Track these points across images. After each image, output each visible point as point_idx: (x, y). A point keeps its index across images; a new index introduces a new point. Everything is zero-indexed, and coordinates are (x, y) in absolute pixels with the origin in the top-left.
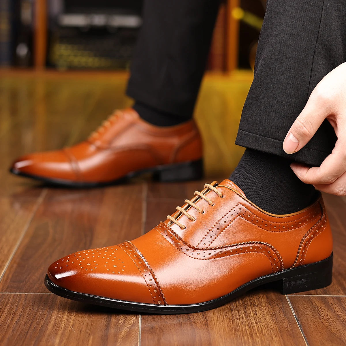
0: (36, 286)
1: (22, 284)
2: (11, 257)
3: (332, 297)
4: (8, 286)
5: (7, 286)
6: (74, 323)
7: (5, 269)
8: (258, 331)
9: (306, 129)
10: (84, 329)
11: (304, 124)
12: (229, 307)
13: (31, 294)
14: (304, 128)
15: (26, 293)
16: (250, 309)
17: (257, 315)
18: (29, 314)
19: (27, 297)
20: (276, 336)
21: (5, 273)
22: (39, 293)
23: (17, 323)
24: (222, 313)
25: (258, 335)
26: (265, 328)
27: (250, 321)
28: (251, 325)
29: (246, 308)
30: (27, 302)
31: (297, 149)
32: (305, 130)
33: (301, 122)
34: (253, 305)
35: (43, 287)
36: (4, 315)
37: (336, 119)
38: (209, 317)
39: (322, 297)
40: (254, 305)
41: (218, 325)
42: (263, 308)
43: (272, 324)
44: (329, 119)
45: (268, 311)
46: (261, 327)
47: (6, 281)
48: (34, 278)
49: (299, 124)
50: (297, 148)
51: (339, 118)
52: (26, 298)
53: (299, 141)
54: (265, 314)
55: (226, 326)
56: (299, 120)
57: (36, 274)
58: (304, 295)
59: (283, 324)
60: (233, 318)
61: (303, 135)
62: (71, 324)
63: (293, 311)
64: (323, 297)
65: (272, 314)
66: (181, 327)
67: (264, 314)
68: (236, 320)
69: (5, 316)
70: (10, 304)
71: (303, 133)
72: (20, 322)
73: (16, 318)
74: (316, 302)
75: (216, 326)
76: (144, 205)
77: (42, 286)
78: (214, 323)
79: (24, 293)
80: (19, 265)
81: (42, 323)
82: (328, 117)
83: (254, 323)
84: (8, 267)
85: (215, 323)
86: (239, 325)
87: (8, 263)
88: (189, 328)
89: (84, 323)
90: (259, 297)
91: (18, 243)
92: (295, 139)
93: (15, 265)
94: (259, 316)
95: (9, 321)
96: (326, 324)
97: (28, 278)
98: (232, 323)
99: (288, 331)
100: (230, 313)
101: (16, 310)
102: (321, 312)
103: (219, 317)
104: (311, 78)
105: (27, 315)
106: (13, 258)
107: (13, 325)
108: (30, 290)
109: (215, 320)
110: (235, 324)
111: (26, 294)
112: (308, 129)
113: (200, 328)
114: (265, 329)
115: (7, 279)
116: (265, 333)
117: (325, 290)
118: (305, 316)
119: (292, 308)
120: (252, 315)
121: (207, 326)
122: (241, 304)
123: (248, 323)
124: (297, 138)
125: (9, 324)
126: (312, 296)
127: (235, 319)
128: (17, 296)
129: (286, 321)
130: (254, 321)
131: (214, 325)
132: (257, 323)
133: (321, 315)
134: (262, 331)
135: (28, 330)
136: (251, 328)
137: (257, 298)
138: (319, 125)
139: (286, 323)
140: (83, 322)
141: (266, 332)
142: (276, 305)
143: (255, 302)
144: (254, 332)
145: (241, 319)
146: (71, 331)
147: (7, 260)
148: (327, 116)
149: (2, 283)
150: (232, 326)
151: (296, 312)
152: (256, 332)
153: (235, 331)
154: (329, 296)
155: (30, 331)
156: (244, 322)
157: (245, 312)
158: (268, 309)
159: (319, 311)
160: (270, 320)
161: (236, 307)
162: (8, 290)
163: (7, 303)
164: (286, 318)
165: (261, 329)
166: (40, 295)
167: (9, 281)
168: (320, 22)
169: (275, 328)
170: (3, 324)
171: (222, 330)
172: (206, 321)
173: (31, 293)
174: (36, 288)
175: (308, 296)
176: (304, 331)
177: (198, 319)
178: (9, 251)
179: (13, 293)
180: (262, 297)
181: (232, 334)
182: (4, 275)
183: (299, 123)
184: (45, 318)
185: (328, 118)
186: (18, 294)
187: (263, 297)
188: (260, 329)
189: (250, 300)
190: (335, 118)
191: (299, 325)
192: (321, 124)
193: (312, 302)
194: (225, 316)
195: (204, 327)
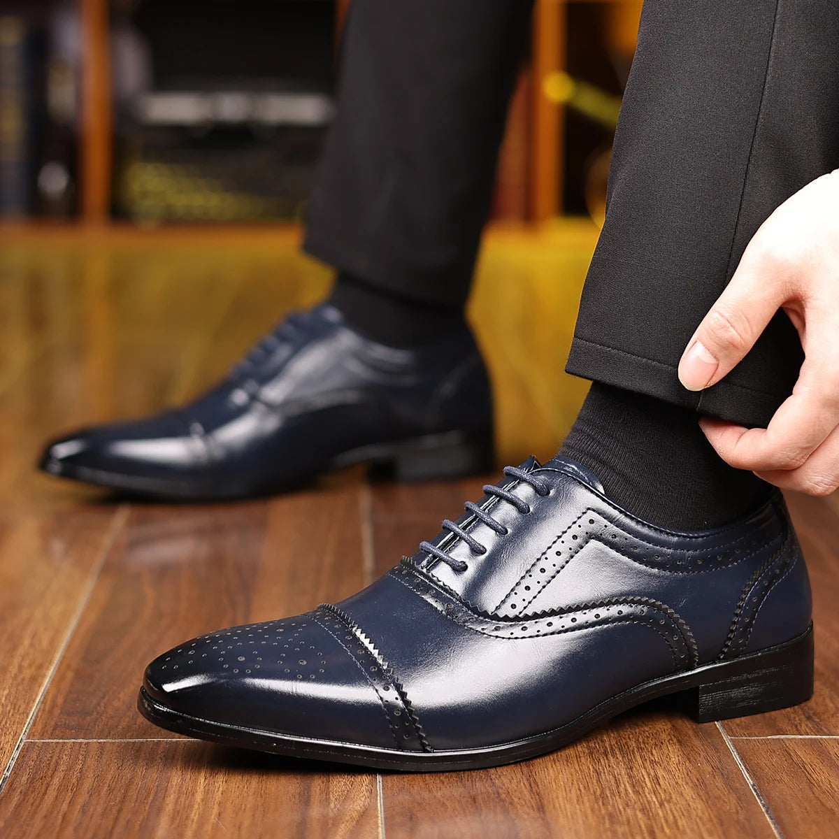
0: (123, 724)
1: (88, 718)
2: (58, 657)
3: (835, 739)
4: (56, 724)
5: (53, 723)
6: (222, 810)
7: (45, 684)
8: (667, 822)
9: (735, 333)
10: (246, 823)
11: (732, 320)
12: (591, 767)
13: (114, 743)
14: (731, 329)
15: (102, 741)
16: (643, 771)
17: (659, 784)
18: (110, 790)
19: (102, 749)
20: (710, 833)
21: (47, 693)
22: (131, 740)
23: (84, 811)
24: (575, 782)
25: (667, 831)
26: (683, 815)
27: (645, 799)
28: (648, 807)
29: (631, 768)
30: (105, 760)
31: (713, 379)
32: (733, 334)
33: (722, 316)
34: (648, 762)
35: (139, 726)
36: (52, 793)
37: (804, 308)
38: (546, 791)
39: (811, 739)
40: (652, 762)
41: (568, 810)
42: (674, 769)
43: (699, 807)
44: (787, 308)
45: (686, 774)
46: (673, 814)
47: (51, 712)
48: (116, 703)
49: (719, 320)
50: (712, 377)
51: (811, 309)
52: (101, 753)
53: (718, 360)
54: (680, 781)
55: (589, 812)
56: (718, 312)
57: (121, 695)
58: (769, 737)
59: (725, 804)
60: (602, 792)
61: (729, 346)
62: (215, 811)
63: (746, 775)
64: (815, 739)
65: (696, 781)
66: (480, 815)
67: (677, 783)
68: (611, 797)
69: (55, 794)
70: (63, 767)
71: (728, 341)
72: (92, 809)
73: (81, 800)
74: (799, 753)
75: (565, 812)
76: (367, 532)
77: (138, 723)
78: (557, 805)
79: (95, 740)
80: (79, 674)
81: (145, 810)
82: (785, 303)
83: (655, 804)
84: (53, 680)
85: (562, 805)
86: (619, 809)
87: (52, 670)
88: (500, 817)
89: (245, 809)
90: (662, 743)
91: (73, 623)
92: (709, 355)
93: (70, 675)
94: (666, 788)
95: (65, 806)
96: (830, 804)
97: (102, 704)
98: (603, 804)
99: (738, 822)
100: (595, 781)
101: (80, 780)
102: (814, 776)
103: (570, 790)
104: (740, 219)
105: (107, 791)
106: (64, 657)
107: (75, 815)
108: (110, 733)
109: (561, 799)
110: (609, 807)
111: (100, 743)
112: (739, 331)
113: (525, 816)
114: (682, 817)
115: (52, 708)
116: (683, 826)
117: (818, 723)
118: (777, 786)
119: (742, 767)
120: (649, 784)
121: (544, 812)
122: (620, 759)
123: (642, 804)
124: (712, 353)
125: (65, 814)
126: (788, 739)
127: (609, 795)
128: (80, 747)
129: (733, 799)
130: (655, 799)
131: (559, 810)
132: (661, 805)
133: (814, 782)
134: (676, 821)
135: (113, 828)
136: (649, 815)
137: (656, 745)
138: (766, 324)
139: (731, 804)
140: (243, 805)
141: (685, 824)
142: (705, 761)
143: (652, 754)
144: (657, 825)
145: (622, 794)
146: (216, 828)
147: (50, 663)
148: (784, 300)
149: (41, 717)
150: (603, 812)
151: (753, 775)
152: (662, 825)
153: (612, 823)
154: (828, 737)
155: (118, 830)
156: (630, 801)
157: (630, 777)
158: (684, 770)
159: (808, 773)
160: (694, 797)
161: (609, 766)
162: (57, 732)
163: (57, 764)
164: (731, 791)
165: (674, 817)
166: (134, 743)
167: (57, 712)
168: (764, 87)
169: (707, 814)
170: (52, 812)
171: (581, 821)
172: (538, 800)
173: (114, 741)
174: (123, 728)
175: (778, 739)
176: (778, 821)
177: (520, 795)
178: (53, 642)
179: (68, 741)
180: (669, 741)
181: (606, 830)
182: (44, 698)
183: (720, 318)
184: (151, 798)
185: (786, 306)
186: (81, 743)
187: (671, 742)
188: (671, 817)
189: (640, 751)
190: (802, 308)
191: (764, 806)
192: (770, 320)
193: (790, 751)
194: (585, 788)
195: (535, 814)
